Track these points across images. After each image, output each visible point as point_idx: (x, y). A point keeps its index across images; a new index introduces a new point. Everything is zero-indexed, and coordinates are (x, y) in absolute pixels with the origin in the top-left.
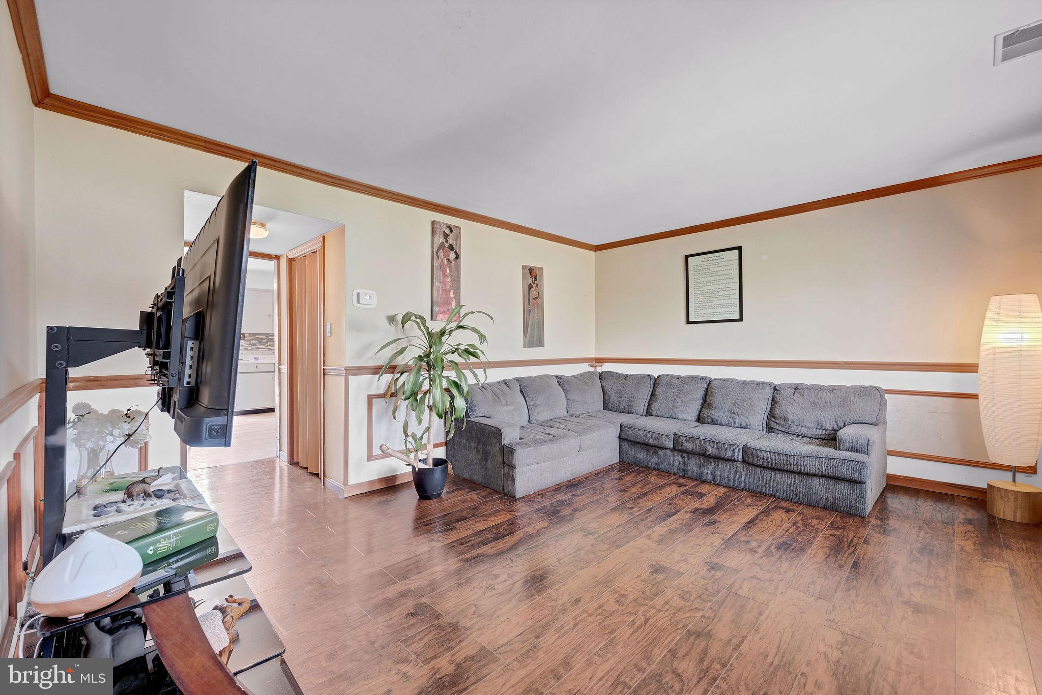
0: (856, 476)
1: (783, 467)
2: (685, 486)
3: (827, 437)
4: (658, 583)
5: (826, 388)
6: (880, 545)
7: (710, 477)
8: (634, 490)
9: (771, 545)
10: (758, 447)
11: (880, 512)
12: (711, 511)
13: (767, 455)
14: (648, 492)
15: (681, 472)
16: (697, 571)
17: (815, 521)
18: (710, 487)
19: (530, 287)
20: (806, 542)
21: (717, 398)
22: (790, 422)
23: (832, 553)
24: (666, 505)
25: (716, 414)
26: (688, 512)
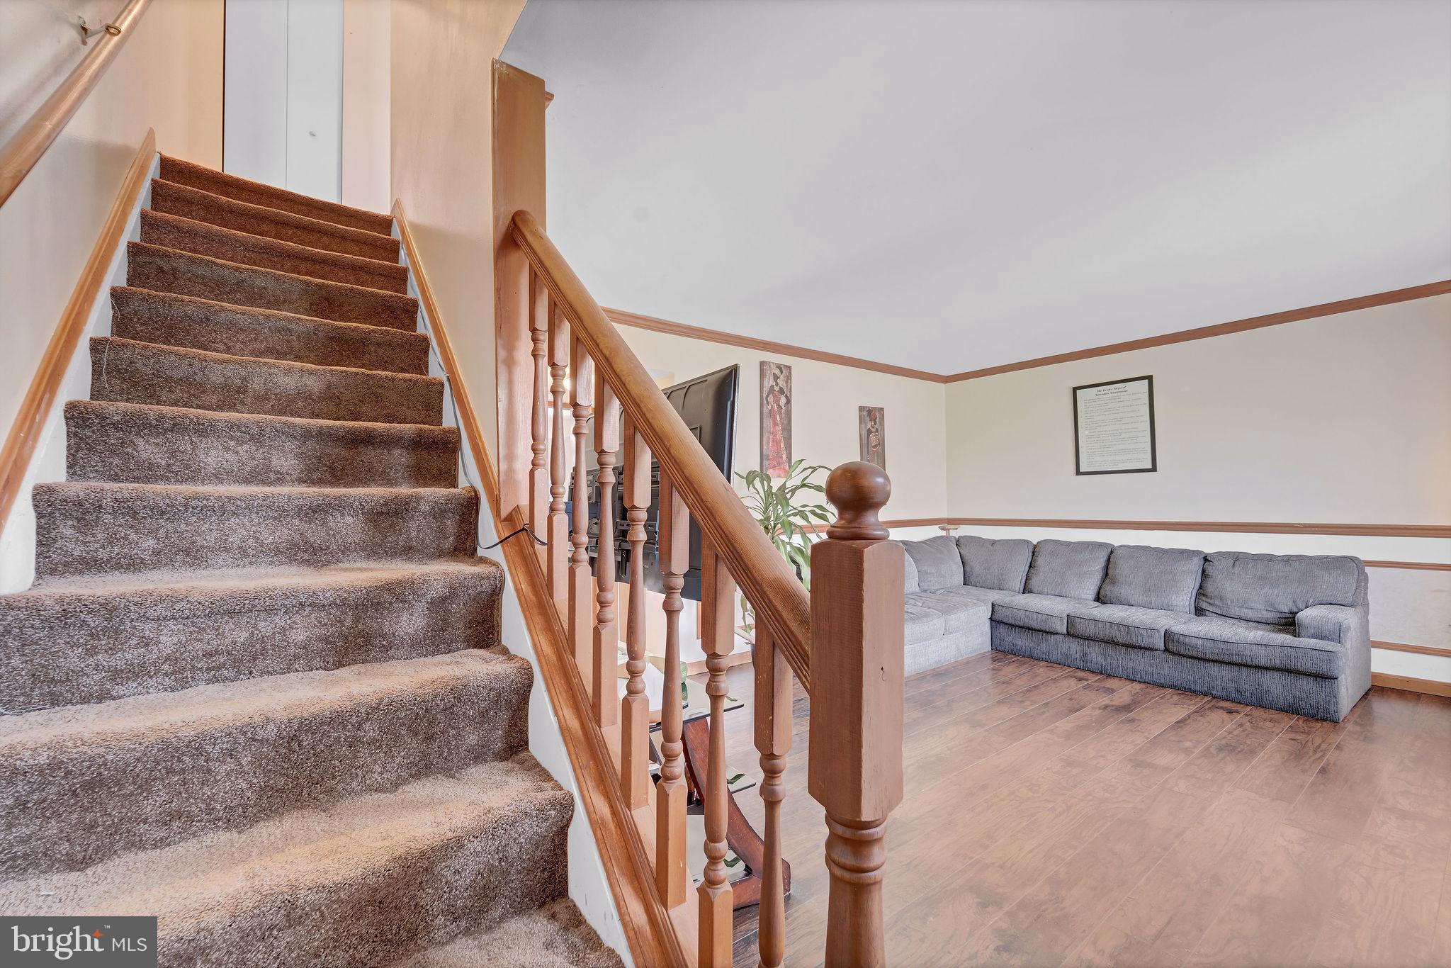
0: (1323, 669)
1: (1221, 658)
2: (1087, 680)
3: (1283, 621)
4: (1074, 776)
5: (1279, 559)
6: (1359, 752)
7: (1120, 670)
8: (1019, 682)
9: (1210, 746)
10: (1185, 632)
11: (1360, 717)
12: (1127, 708)
13: (1200, 642)
14: (1038, 686)
15: (1079, 663)
16: (1120, 767)
17: (1268, 724)
18: (1121, 682)
19: (869, 432)
20: (1256, 745)
21: (1122, 569)
22: (1229, 603)
23: (1292, 757)
24: (1066, 700)
25: (1122, 591)
26: (1096, 708)
